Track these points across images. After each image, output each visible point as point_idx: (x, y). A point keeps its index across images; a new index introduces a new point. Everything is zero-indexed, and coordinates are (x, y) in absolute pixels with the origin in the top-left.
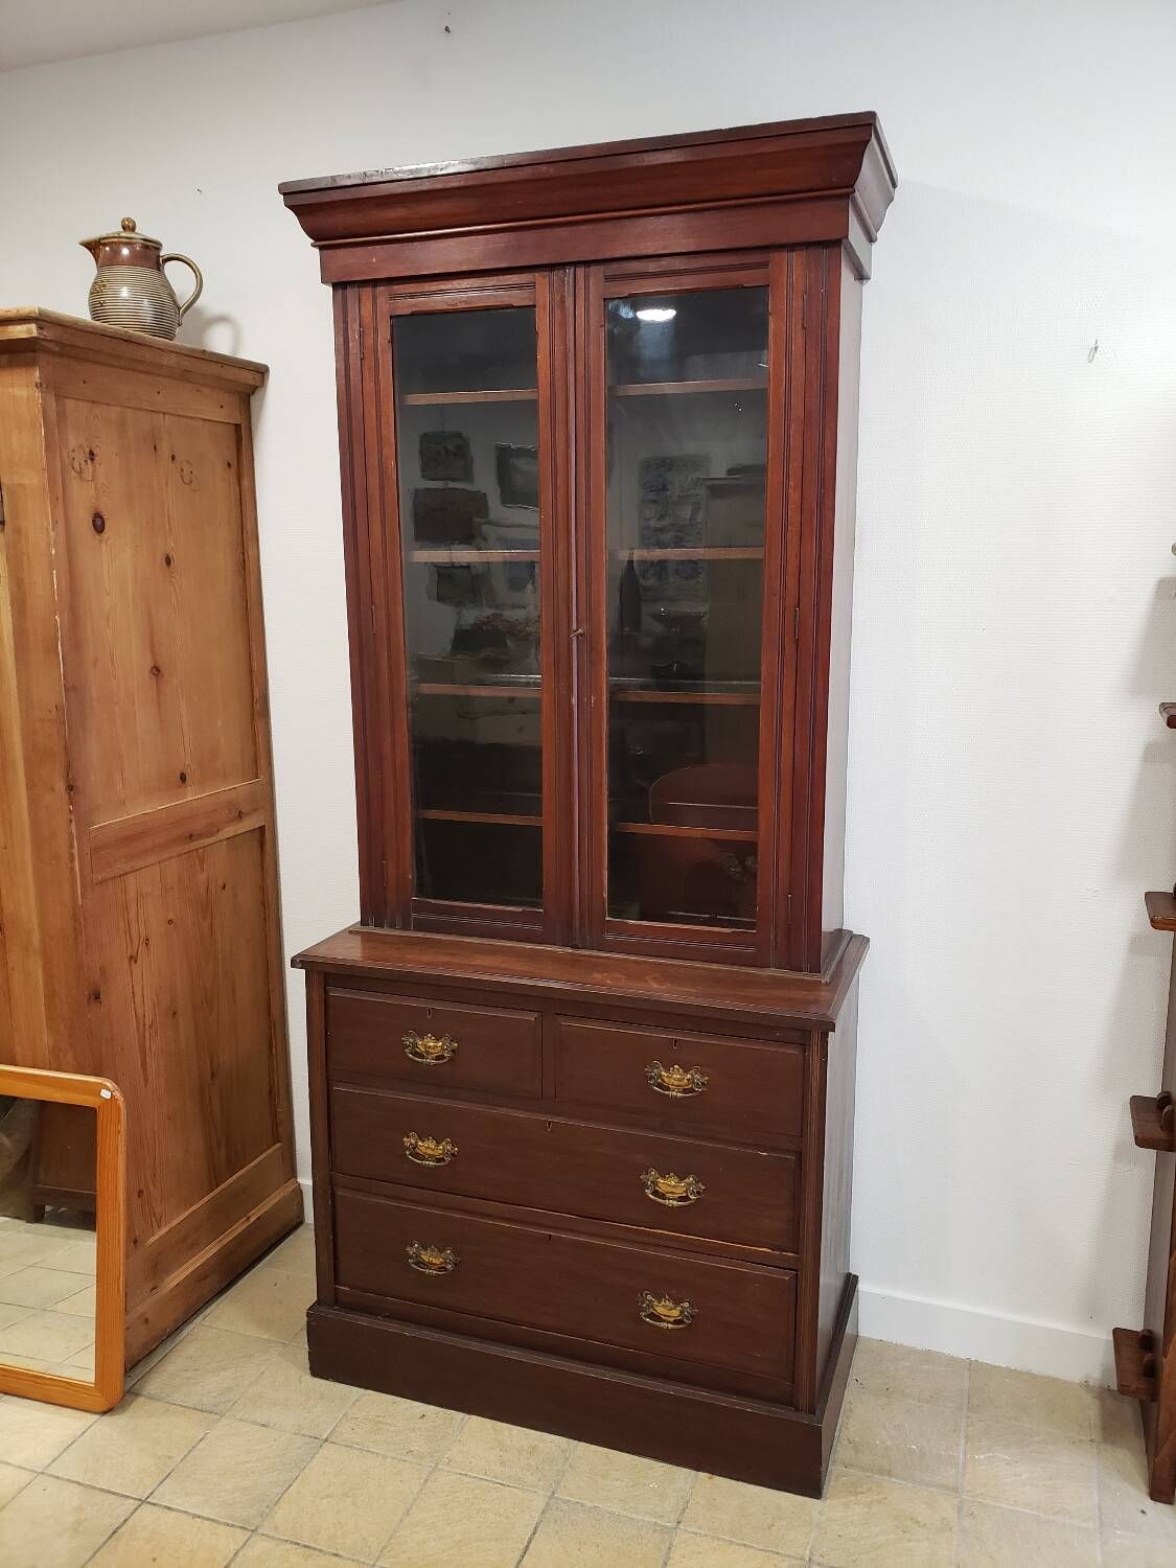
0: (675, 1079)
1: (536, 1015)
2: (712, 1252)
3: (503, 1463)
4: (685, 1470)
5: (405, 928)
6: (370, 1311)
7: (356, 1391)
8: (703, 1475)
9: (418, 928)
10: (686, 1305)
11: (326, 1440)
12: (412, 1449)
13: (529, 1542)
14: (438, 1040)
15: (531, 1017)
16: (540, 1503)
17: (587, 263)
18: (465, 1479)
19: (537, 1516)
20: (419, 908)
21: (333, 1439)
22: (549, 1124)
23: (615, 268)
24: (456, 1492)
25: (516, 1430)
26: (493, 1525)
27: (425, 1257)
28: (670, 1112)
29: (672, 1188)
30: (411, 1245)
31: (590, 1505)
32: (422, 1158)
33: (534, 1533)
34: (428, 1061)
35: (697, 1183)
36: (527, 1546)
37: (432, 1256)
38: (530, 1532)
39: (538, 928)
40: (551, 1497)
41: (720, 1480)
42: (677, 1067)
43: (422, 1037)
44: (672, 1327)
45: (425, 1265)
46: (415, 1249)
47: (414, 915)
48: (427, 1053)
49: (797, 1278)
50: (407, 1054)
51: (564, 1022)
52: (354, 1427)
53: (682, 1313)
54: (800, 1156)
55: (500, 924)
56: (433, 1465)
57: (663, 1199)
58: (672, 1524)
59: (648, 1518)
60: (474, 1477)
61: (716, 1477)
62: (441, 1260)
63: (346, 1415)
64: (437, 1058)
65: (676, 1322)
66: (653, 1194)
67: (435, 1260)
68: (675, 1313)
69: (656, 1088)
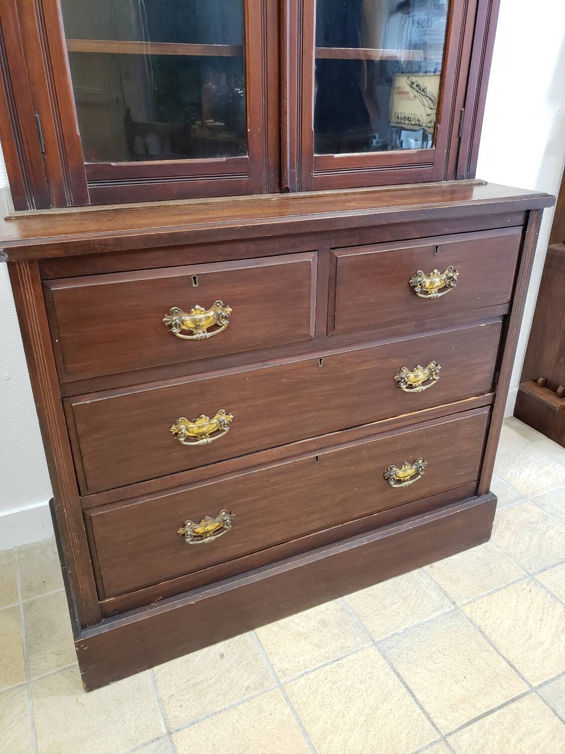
0: (434, 283)
1: (312, 254)
3: (318, 646)
4: (415, 572)
6: (141, 604)
7: (144, 677)
8: (426, 568)
9: (97, 201)
10: (420, 461)
11: (170, 733)
12: (246, 684)
13: (404, 683)
14: (208, 308)
15: (310, 258)
16: (373, 653)
18: (312, 675)
19: (383, 662)
20: (97, 174)
21: (175, 727)
22: (321, 360)
24: (317, 689)
25: (295, 618)
26: (369, 691)
27: (200, 529)
29: (418, 377)
30: (184, 526)
31: (400, 630)
32: (195, 438)
33: (398, 675)
34: (200, 334)
35: (437, 365)
36: (407, 687)
37: (206, 525)
38: (396, 677)
39: (245, 179)
40: (375, 644)
41: (437, 564)
42: (436, 271)
43: (188, 311)
44: (411, 482)
45: (201, 536)
46: (190, 528)
47: (89, 186)
48: (197, 327)
49: (491, 410)
50: (173, 335)
51: (341, 254)
52: (180, 704)
53: (417, 470)
54: (506, 319)
55: (202, 181)
56: (276, 684)
57: (411, 388)
58: (453, 607)
59: (437, 614)
60: (315, 669)
61: (434, 564)
62: (217, 524)
63: (160, 700)
64: (209, 330)
65: (412, 477)
66: (407, 388)
67: (210, 528)
68: (411, 471)
69: (420, 295)
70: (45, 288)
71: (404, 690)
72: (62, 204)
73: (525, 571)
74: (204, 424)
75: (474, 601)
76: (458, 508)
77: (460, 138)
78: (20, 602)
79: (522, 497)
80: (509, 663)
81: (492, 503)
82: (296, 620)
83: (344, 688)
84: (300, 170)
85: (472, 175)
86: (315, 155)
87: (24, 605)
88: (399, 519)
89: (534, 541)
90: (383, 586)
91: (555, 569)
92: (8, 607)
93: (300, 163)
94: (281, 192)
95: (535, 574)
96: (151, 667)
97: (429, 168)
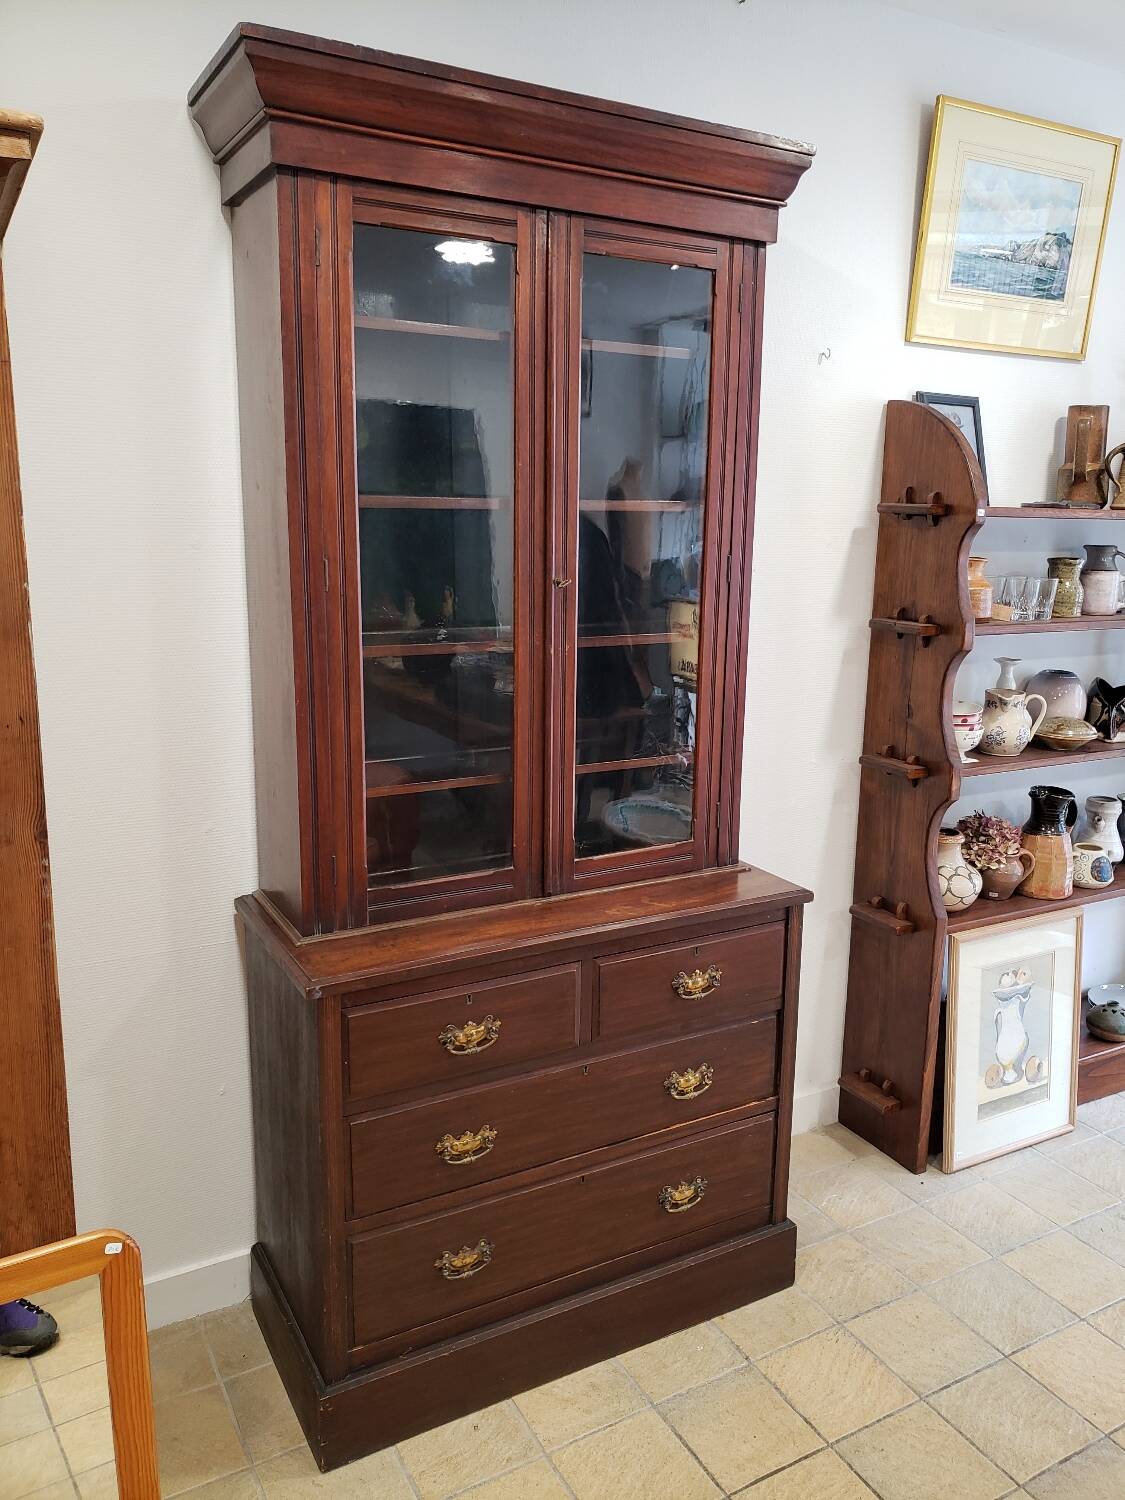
0: (697, 983)
1: (576, 965)
3: (587, 1412)
4: (702, 1325)
5: (360, 924)
8: (716, 1320)
9: (375, 921)
10: (698, 1181)
12: (507, 1456)
13: (687, 1446)
14: (479, 1024)
15: (575, 968)
16: (653, 1416)
17: (569, 213)
18: (581, 1443)
19: (665, 1426)
20: (377, 898)
22: (585, 1068)
23: (596, 226)
24: (588, 1458)
25: (559, 1382)
26: (648, 1456)
27: (458, 1263)
28: (693, 1014)
29: (689, 1082)
30: (441, 1257)
31: (683, 1391)
32: (459, 1157)
33: (681, 1438)
34: (472, 1050)
35: (708, 1068)
36: (689, 1449)
37: (465, 1258)
38: (677, 1440)
39: (510, 887)
40: (655, 1407)
41: (729, 1315)
42: (698, 971)
43: (461, 1027)
44: (689, 1206)
45: (458, 1271)
46: (447, 1260)
47: (369, 909)
48: (469, 1042)
49: (776, 1117)
50: (448, 1051)
51: (603, 963)
52: (433, 1479)
53: (696, 1190)
54: (780, 1014)
56: (542, 1454)
57: (683, 1095)
58: (745, 1363)
59: (728, 1371)
60: (585, 1437)
61: (724, 1315)
62: (476, 1256)
63: (409, 1477)
64: (479, 1044)
65: (691, 1200)
66: (678, 1094)
67: (468, 1260)
68: (689, 1193)
69: (684, 997)
70: (343, 1016)
71: (687, 1453)
72: (344, 927)
73: (834, 1319)
74: (469, 1142)
75: (771, 1354)
76: (749, 1240)
77: (718, 830)
78: (220, 1381)
79: (838, 1230)
80: (805, 1420)
81: (792, 1231)
82: (561, 1385)
83: (619, 1454)
84: (561, 876)
85: (735, 861)
86: (576, 860)
87: (225, 1384)
88: (679, 1254)
89: (848, 1283)
90: (665, 1343)
91: (869, 1314)
92: (205, 1387)
93: (561, 867)
94: (544, 896)
95: (845, 1322)
96: (393, 1444)
97: (689, 858)
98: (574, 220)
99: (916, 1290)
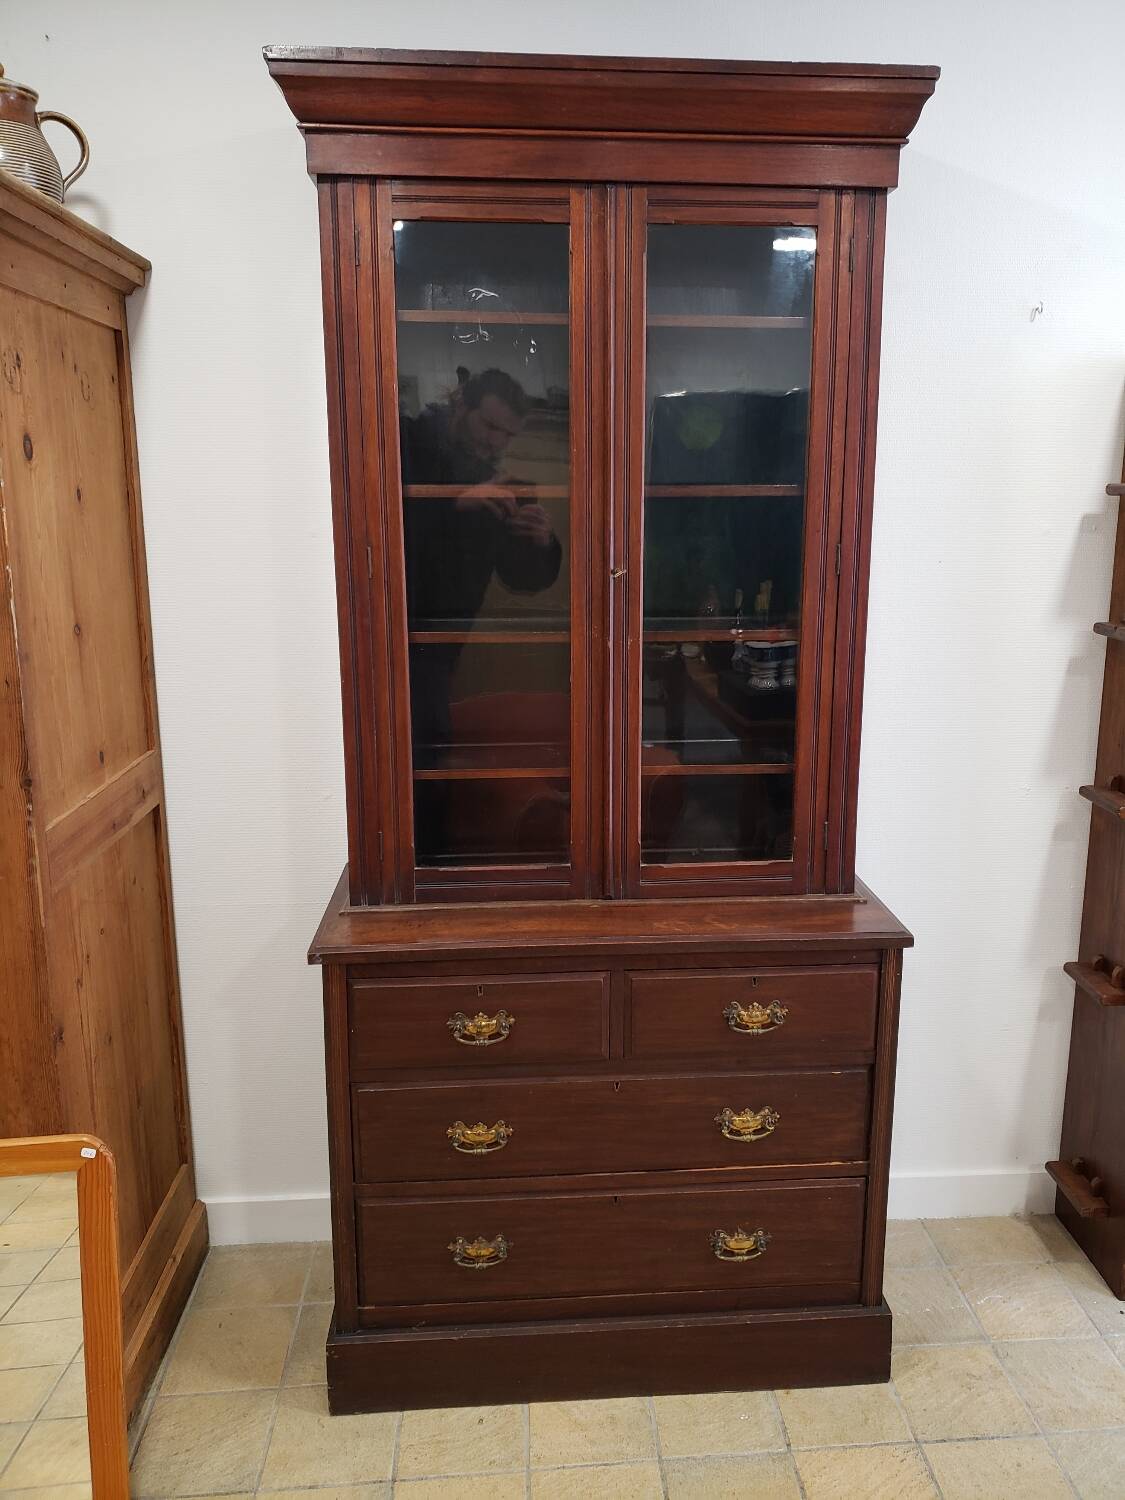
0: (754, 1017)
1: (603, 975)
2: (782, 1177)
3: (593, 1442)
4: (761, 1393)
5: (407, 901)
6: (404, 1324)
8: (780, 1392)
9: (423, 900)
10: (760, 1233)
11: (394, 1481)
12: (492, 1458)
14: (491, 1017)
15: (600, 977)
16: (654, 1470)
17: (630, 184)
18: (567, 1472)
19: (659, 1484)
20: (423, 878)
21: (401, 1476)
22: (617, 1084)
23: (661, 193)
24: (566, 1489)
25: (583, 1404)
27: (472, 1251)
28: (748, 1049)
29: (747, 1123)
30: (455, 1242)
31: (700, 1456)
32: (472, 1147)
34: (481, 1041)
35: (773, 1112)
37: (479, 1248)
39: (566, 884)
40: (660, 1461)
41: (797, 1392)
42: (757, 1003)
43: (472, 1018)
44: (746, 1258)
45: (473, 1260)
46: (459, 1246)
47: (417, 887)
48: (479, 1033)
49: (867, 1183)
50: (455, 1039)
51: (636, 977)
52: (416, 1456)
53: (757, 1243)
54: (872, 1068)
55: (522, 885)
56: (525, 1469)
57: (739, 1135)
58: (783, 1449)
59: (758, 1451)
60: (575, 1467)
61: (792, 1391)
62: (491, 1250)
63: (398, 1446)
64: (491, 1037)
65: (750, 1252)
66: (729, 1133)
67: (484, 1252)
68: (748, 1244)
69: (735, 1029)
70: (348, 986)
72: (390, 901)
73: (914, 1435)
74: (480, 1133)
75: (818, 1449)
76: (824, 1315)
77: (826, 852)
78: (301, 1303)
79: (982, 1337)
81: (886, 1322)
82: (581, 1407)
84: (624, 879)
85: (848, 890)
86: (642, 865)
87: (304, 1307)
88: (736, 1308)
89: (956, 1401)
90: (711, 1399)
91: (959, 1444)
92: (287, 1305)
93: (624, 870)
94: (604, 899)
95: (926, 1442)
96: (402, 1408)
97: (789, 879)
98: (635, 190)
99: (1036, 1434)
